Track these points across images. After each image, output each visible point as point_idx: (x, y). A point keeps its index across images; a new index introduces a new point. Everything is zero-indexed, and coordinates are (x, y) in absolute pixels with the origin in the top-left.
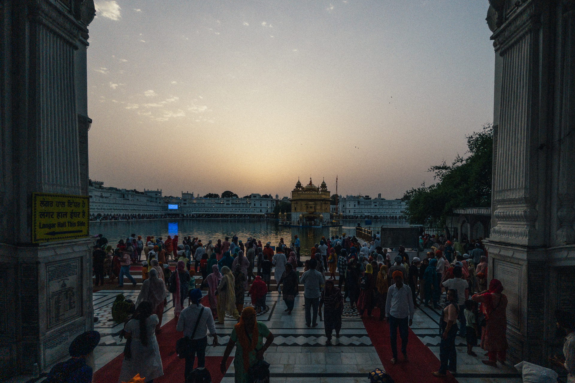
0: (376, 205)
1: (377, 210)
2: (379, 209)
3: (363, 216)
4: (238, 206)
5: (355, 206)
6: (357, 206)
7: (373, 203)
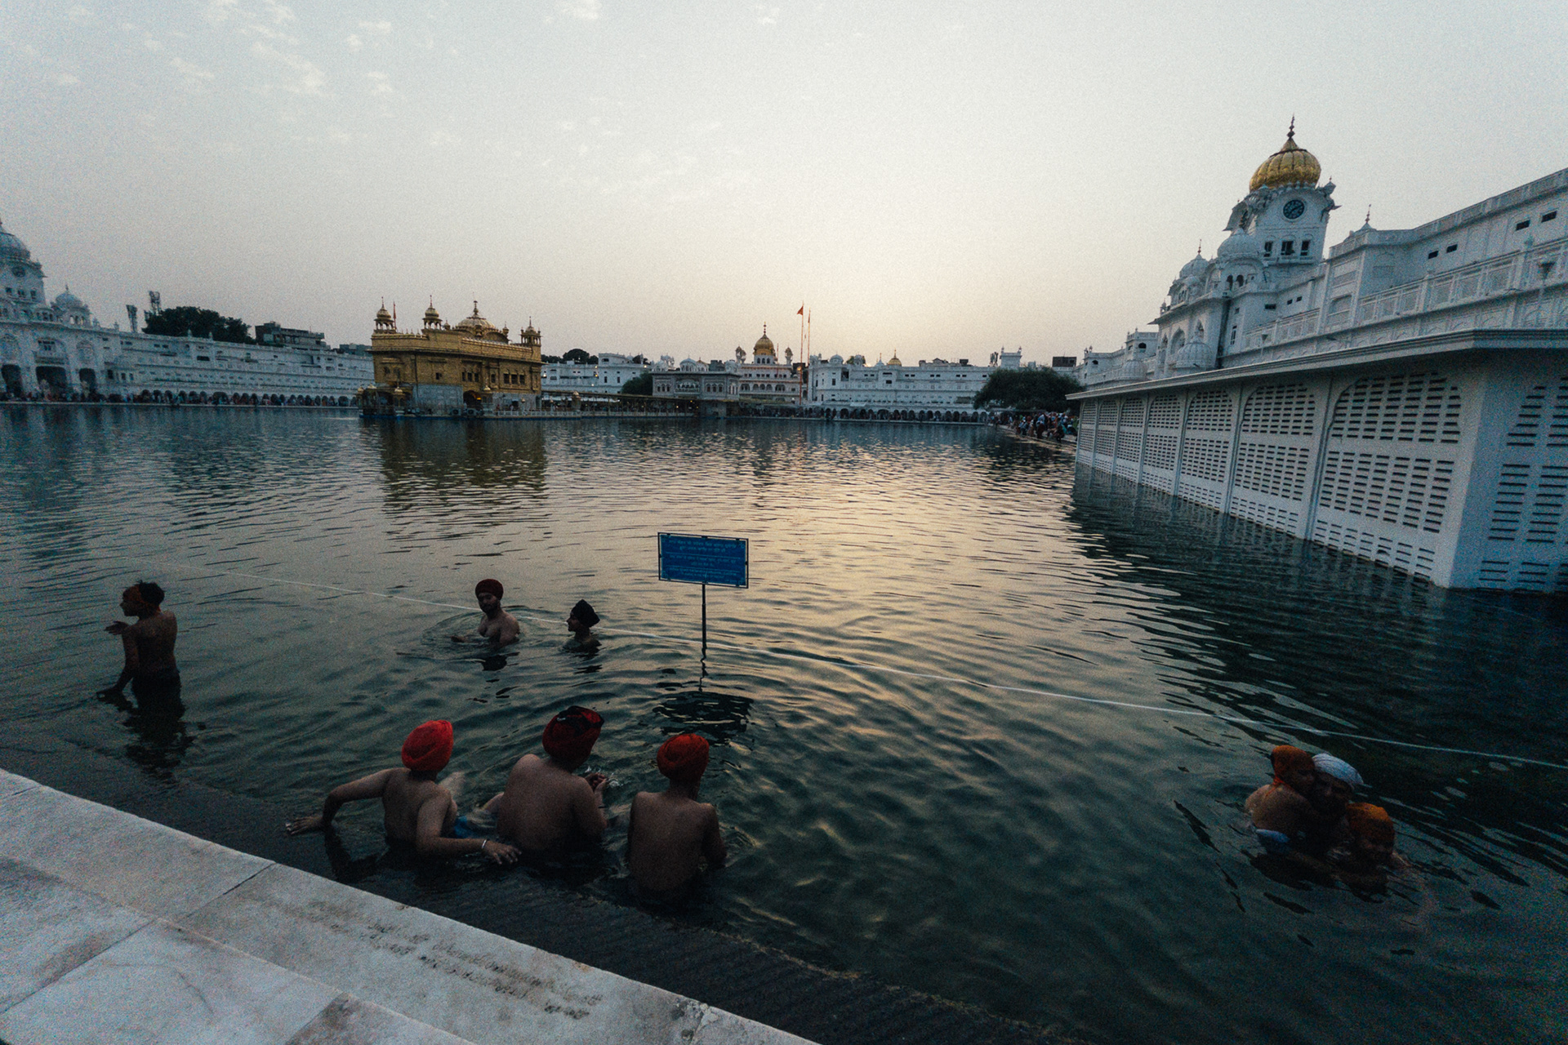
0: (889, 382)
1: (893, 394)
2: (896, 391)
3: (850, 410)
4: (573, 381)
5: (834, 383)
6: (839, 385)
7: (880, 373)
